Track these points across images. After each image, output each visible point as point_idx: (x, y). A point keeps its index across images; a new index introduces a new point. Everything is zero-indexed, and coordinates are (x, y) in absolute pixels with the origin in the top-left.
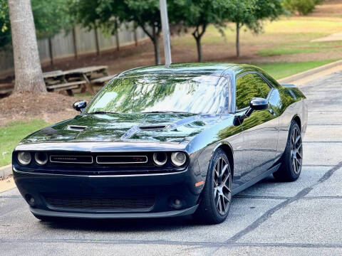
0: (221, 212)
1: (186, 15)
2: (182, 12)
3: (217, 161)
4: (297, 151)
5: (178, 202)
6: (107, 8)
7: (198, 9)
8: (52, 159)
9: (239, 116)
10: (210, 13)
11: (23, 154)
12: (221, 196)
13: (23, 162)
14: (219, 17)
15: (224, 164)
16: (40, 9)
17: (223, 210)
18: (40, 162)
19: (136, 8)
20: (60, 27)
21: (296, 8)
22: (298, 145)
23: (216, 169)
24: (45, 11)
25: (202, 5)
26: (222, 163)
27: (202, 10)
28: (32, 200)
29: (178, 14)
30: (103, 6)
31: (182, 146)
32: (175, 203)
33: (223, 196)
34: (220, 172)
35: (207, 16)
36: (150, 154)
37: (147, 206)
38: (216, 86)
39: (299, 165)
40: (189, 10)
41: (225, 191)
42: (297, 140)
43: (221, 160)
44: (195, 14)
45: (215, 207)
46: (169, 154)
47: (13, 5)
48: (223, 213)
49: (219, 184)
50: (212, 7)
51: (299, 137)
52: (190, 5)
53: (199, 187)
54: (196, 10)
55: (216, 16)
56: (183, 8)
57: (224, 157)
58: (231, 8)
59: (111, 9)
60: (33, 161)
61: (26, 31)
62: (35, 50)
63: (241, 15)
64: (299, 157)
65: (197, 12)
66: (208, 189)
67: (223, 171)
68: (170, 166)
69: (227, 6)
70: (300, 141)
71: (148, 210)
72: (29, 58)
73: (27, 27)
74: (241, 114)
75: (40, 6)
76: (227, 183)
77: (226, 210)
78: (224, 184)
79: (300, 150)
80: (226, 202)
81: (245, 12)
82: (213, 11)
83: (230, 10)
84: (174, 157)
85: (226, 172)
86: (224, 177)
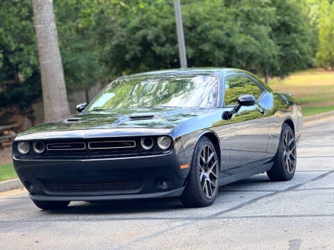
0: (208, 196)
1: (211, 60)
2: (208, 56)
3: (203, 147)
4: (290, 152)
5: (165, 184)
6: (135, 54)
7: (222, 53)
8: (49, 148)
9: (227, 112)
10: (234, 58)
11: (23, 143)
12: (208, 182)
13: (22, 151)
14: (243, 61)
15: (211, 152)
16: (76, 61)
17: (210, 194)
18: (37, 151)
19: (163, 54)
20: (96, 81)
21: (328, 64)
22: (292, 147)
23: (202, 154)
24: (80, 62)
25: (226, 50)
26: (208, 151)
27: (227, 56)
28: (32, 187)
29: (203, 59)
30: (132, 53)
31: (167, 131)
32: (162, 184)
33: (210, 181)
34: (206, 159)
35: (231, 61)
36: (138, 139)
37: (135, 188)
38: (205, 86)
39: (292, 166)
40: (214, 55)
41: (212, 177)
42: (290, 142)
43: (207, 148)
44: (219, 59)
45: (201, 190)
46: (156, 138)
47: (41, 48)
48: (210, 197)
49: (206, 171)
50: (236, 52)
51: (292, 139)
52: (214, 50)
53: (184, 170)
54: (220, 55)
55: (241, 61)
56: (208, 52)
57: (210, 145)
58: (255, 53)
59: (139, 55)
60: (31, 149)
61: (54, 72)
62: (63, 89)
63: (266, 61)
64: (293, 158)
65: (221, 57)
66: (193, 172)
67: (209, 159)
68: (156, 149)
69: (251, 51)
70: (293, 144)
71: (137, 191)
72: (57, 98)
73: (55, 68)
74: (230, 110)
75: (75, 58)
76: (214, 170)
77: (213, 195)
78: (210, 171)
79: (294, 152)
80: (213, 187)
81: (269, 58)
82: (237, 56)
83: (254, 56)
84: (160, 141)
85: (213, 159)
86: (210, 164)
